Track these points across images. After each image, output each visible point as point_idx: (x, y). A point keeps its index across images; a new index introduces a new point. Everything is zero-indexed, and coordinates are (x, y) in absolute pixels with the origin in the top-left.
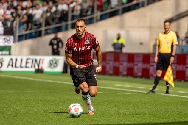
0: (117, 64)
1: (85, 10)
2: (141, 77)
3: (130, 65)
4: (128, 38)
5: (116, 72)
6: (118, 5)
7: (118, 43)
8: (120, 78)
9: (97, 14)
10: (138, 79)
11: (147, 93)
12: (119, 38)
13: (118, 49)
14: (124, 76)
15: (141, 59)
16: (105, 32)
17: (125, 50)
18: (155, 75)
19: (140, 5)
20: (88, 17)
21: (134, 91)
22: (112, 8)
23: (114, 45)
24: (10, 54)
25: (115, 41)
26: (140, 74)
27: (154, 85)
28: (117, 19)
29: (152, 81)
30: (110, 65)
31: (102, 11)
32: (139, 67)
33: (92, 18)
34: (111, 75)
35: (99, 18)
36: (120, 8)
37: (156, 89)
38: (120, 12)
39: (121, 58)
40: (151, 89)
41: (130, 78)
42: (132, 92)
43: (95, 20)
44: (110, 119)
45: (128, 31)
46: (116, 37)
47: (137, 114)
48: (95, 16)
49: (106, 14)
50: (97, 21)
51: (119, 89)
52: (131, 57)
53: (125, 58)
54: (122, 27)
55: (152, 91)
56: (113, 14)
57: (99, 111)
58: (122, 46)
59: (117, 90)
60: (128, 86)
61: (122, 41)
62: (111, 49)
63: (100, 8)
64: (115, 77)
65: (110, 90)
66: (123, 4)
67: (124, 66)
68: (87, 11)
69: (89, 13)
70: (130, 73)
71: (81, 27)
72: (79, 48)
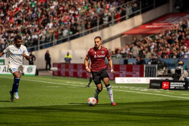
0: (67, 70)
1: (48, 39)
2: (82, 78)
3: (75, 71)
4: (74, 55)
5: (67, 75)
6: (67, 35)
7: (68, 58)
8: (69, 78)
9: (55, 41)
10: (80, 79)
11: (85, 87)
12: (68, 55)
13: (68, 61)
14: (71, 77)
15: (81, 67)
16: (60, 51)
17: (72, 62)
18: (90, 77)
19: (80, 36)
20: (50, 43)
21: (78, 86)
22: (63, 37)
23: (66, 59)
24: (4, 64)
25: (66, 56)
26: (81, 76)
27: (89, 82)
28: (67, 43)
29: (88, 80)
30: (63, 71)
31: (58, 39)
32: (80, 72)
33: (52, 43)
34: (64, 76)
35: (56, 43)
36: (69, 37)
37: (91, 85)
38: (69, 39)
39: (70, 67)
40: (87, 84)
41: (75, 78)
42: (76, 86)
43: (54, 44)
44: (63, 102)
45: (73, 51)
46: (66, 54)
47: (79, 99)
48: (54, 42)
49: (60, 41)
50: (55, 45)
51: (69, 85)
52: (75, 66)
53: (72, 67)
54: (70, 48)
55: (88, 86)
56: (65, 41)
57: (57, 97)
58: (70, 59)
59: (67, 85)
60: (74, 83)
61: (70, 56)
62: (64, 61)
63: (57, 37)
64: (67, 78)
65: (63, 85)
66: (70, 35)
67: (71, 71)
68: (49, 39)
69: (50, 40)
70: (75, 75)
71: (98, 42)
72: (98, 56)
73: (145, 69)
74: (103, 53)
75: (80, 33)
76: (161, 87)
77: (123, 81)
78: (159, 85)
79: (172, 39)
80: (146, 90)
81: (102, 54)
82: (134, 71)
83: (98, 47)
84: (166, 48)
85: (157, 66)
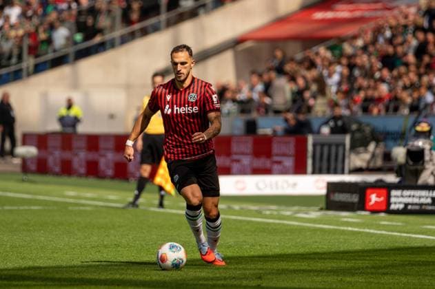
0: (67, 155)
1: (7, 55)
3: (92, 156)
4: (87, 106)
5: (67, 169)
6: (66, 46)
7: (68, 116)
8: (73, 179)
9: (29, 62)
10: (107, 182)
11: (123, 208)
12: (69, 106)
13: (69, 126)
14: (80, 175)
15: (111, 144)
16: (45, 96)
17: (82, 129)
18: (138, 175)
19: (108, 45)
20: (13, 68)
21: (101, 204)
22: (55, 51)
23: (62, 120)
25: (63, 112)
26: (110, 172)
27: (136, 192)
28: (65, 70)
29: (133, 184)
30: (55, 157)
31: (37, 56)
32: (107, 159)
33: (20, 70)
34: (57, 174)
35: (31, 68)
36: (71, 50)
37: (141, 200)
38: (71, 57)
39: (77, 144)
40: (131, 199)
41: (92, 180)
42: (96, 206)
43: (24, 73)
44: (55, 255)
45: (86, 94)
46: (64, 103)
47: (105, 246)
48: (24, 65)
49: (45, 62)
50: (29, 75)
51: (71, 201)
52: (93, 141)
53: (83, 144)
54: (75, 85)
55: (134, 204)
57: (34, 241)
58: (76, 120)
59: (67, 203)
60: (89, 195)
61: (75, 111)
62: (55, 127)
63: (33, 51)
64: (65, 179)
65: (56, 203)
66: (75, 43)
67: (80, 158)
68: (10, 57)
69: (14, 60)
70: (93, 170)
71: (183, 64)
72: (175, 109)
73: (310, 148)
74: (192, 100)
75: (108, 37)
76: (362, 205)
77: (243, 189)
78: (355, 198)
79: (395, 53)
80: (314, 214)
81: (188, 103)
82: (277, 155)
83: (182, 78)
84: (376, 81)
85: (347, 139)
